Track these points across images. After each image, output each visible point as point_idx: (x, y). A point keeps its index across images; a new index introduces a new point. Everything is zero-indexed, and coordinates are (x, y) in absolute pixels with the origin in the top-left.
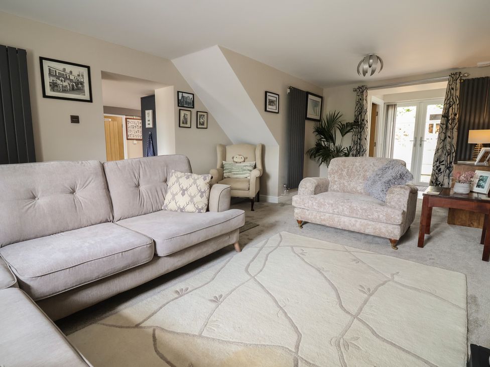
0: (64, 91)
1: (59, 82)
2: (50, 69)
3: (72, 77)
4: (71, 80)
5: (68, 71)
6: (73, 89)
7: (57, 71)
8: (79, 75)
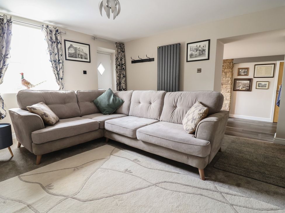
0: (196, 57)
1: (194, 53)
2: (190, 48)
3: (200, 49)
4: (200, 50)
5: (198, 46)
6: (200, 55)
7: (194, 48)
8: (203, 46)
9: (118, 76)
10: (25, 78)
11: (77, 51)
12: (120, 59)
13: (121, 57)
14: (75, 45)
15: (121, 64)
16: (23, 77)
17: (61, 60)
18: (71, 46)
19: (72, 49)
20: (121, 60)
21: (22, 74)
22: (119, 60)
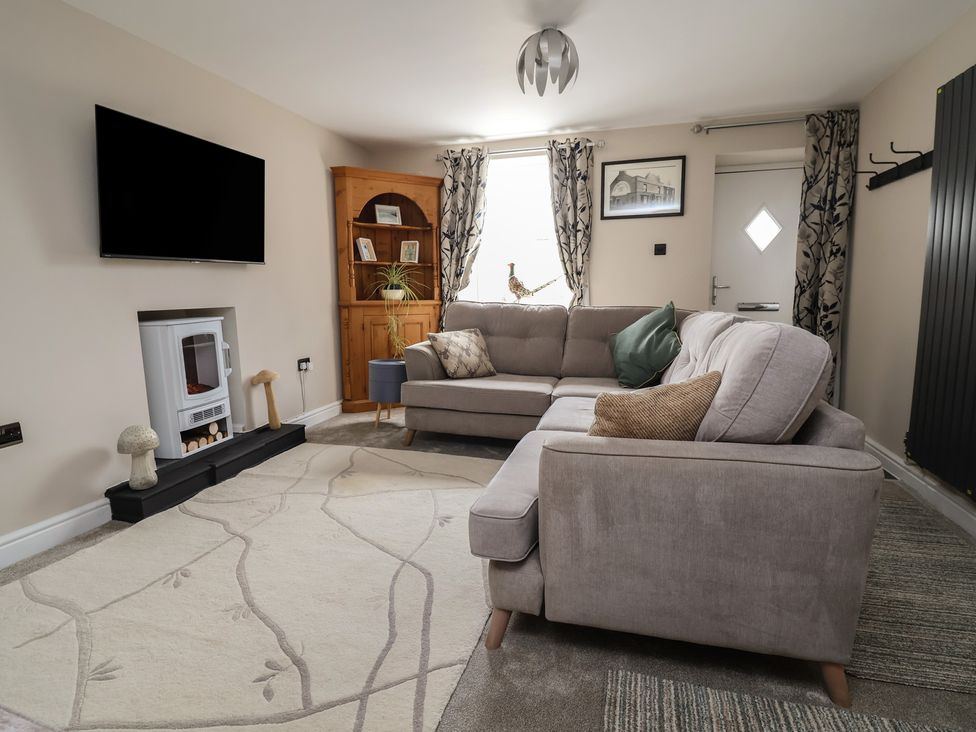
9: (806, 254)
10: (516, 275)
11: (639, 185)
12: (825, 178)
13: (832, 167)
14: (632, 170)
15: (829, 198)
16: (512, 273)
17: (580, 223)
18: (621, 176)
19: (622, 184)
20: (832, 182)
21: (512, 266)
22: (822, 184)
